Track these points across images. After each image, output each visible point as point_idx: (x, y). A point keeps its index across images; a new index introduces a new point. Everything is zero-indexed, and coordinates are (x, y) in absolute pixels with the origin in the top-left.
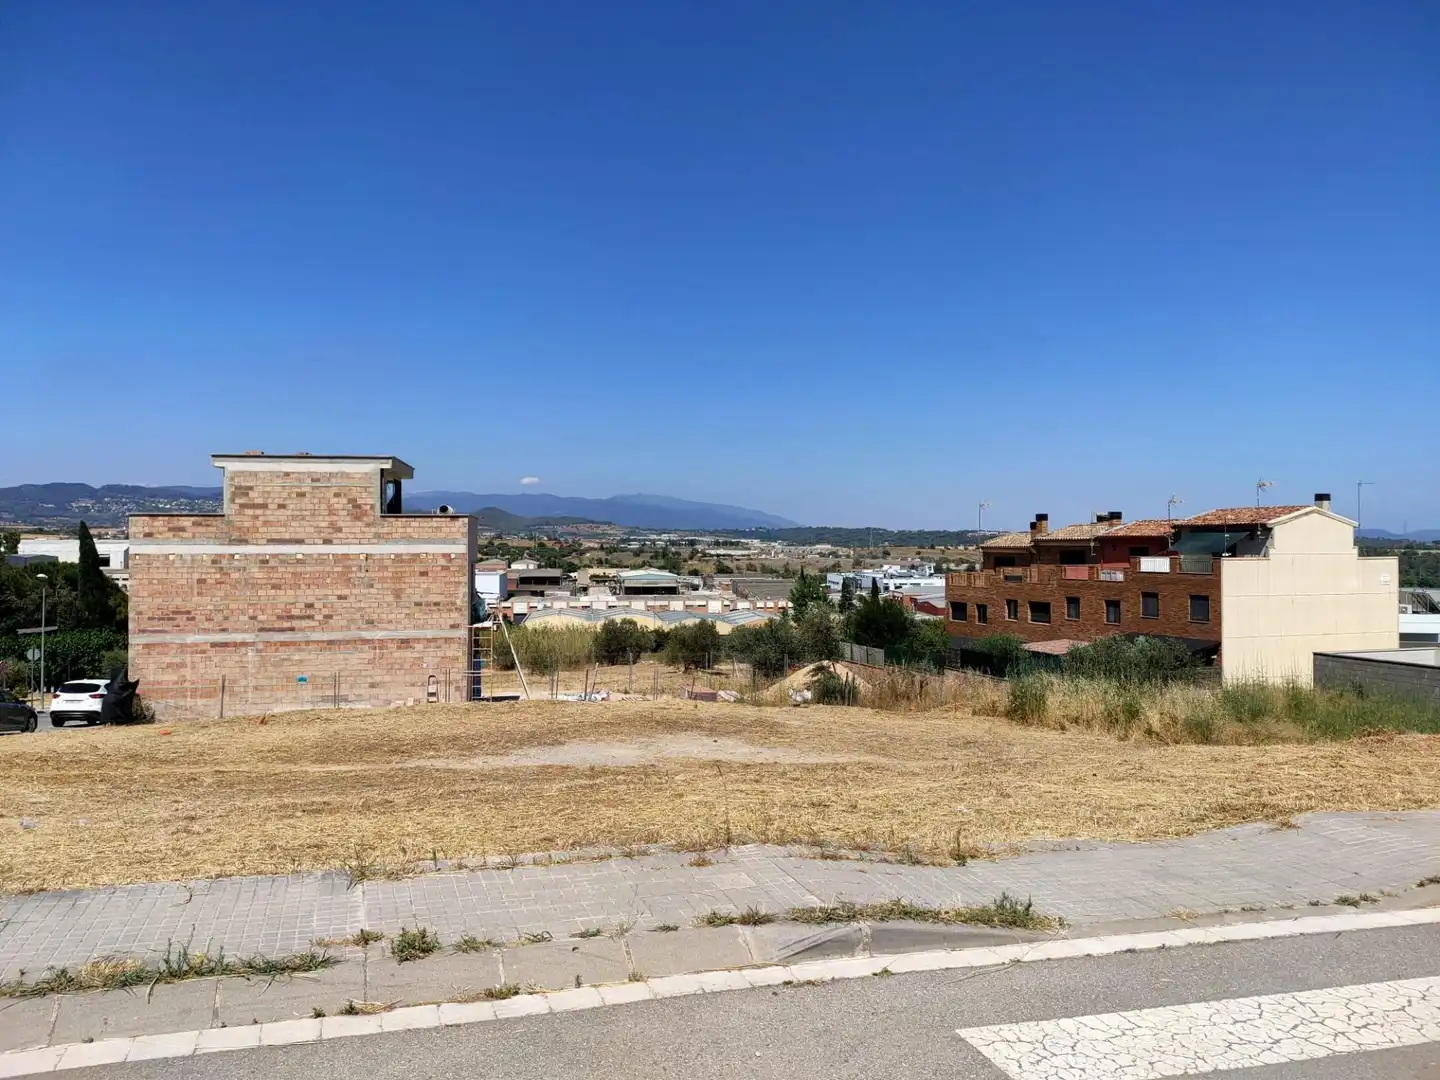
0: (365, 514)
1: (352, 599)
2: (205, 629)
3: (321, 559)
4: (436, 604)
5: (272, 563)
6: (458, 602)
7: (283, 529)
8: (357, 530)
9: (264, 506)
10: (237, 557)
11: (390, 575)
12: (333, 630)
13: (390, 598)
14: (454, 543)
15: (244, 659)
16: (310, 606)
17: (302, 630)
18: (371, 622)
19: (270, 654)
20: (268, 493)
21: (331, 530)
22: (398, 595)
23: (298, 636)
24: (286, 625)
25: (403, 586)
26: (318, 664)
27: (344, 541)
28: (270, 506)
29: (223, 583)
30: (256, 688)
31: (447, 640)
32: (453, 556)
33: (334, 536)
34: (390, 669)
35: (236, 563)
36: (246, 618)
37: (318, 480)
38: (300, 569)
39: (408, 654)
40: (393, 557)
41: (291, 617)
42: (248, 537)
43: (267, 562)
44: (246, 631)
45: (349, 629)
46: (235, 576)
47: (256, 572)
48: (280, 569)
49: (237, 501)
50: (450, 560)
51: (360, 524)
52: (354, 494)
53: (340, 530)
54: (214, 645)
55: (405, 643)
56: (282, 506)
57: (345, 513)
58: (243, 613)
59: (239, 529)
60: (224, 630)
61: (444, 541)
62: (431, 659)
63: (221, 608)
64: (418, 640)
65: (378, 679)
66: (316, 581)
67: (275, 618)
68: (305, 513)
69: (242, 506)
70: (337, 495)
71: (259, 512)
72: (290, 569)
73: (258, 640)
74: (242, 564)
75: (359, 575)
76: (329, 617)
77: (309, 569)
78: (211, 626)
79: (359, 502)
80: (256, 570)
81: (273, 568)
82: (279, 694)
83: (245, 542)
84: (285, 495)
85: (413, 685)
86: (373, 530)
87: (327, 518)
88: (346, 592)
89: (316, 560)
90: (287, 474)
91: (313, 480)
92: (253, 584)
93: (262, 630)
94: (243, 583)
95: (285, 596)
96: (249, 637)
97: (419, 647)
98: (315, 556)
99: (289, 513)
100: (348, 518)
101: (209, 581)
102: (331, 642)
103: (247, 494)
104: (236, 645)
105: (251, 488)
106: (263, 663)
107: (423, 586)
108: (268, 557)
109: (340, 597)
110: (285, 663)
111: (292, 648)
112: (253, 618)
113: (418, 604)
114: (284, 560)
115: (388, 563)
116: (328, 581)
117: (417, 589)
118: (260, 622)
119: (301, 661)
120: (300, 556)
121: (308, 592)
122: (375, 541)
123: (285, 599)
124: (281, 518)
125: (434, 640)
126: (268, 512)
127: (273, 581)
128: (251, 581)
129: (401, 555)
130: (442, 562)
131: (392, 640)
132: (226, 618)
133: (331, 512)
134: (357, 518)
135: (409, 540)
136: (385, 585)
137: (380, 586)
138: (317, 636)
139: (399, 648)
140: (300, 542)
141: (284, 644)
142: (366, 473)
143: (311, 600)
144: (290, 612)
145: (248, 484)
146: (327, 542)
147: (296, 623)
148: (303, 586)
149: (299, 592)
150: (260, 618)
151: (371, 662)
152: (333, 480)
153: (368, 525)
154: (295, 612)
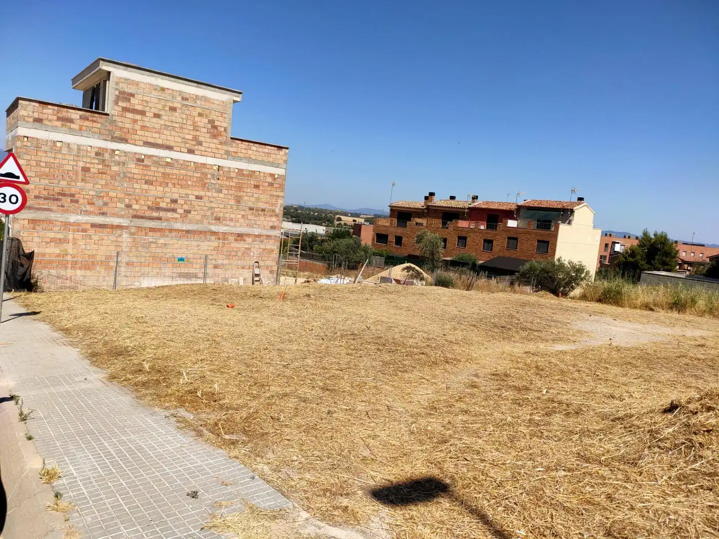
0: (220, 134)
1: (205, 199)
2: (86, 211)
3: (185, 165)
4: (263, 210)
5: (146, 162)
6: (277, 211)
7: (157, 135)
8: (213, 146)
9: (143, 113)
10: (117, 152)
11: (234, 184)
12: (190, 222)
13: (232, 202)
14: (278, 167)
15: (119, 239)
16: (174, 201)
17: (168, 220)
18: (218, 219)
19: (140, 237)
20: (147, 102)
21: (194, 143)
22: (238, 200)
23: (164, 225)
24: (155, 214)
25: (242, 194)
26: (178, 247)
27: (203, 153)
28: (148, 114)
29: (105, 173)
30: (127, 264)
31: (268, 237)
32: (276, 176)
33: (196, 147)
34: (229, 256)
35: (117, 158)
36: (123, 206)
37: (186, 99)
38: (168, 170)
39: (241, 245)
40: (236, 171)
41: (159, 209)
42: (128, 136)
43: (143, 161)
44: (122, 217)
45: (202, 222)
46: (115, 168)
47: (132, 167)
48: (153, 169)
49: (120, 104)
50: (275, 179)
51: (215, 141)
52: (213, 116)
53: (200, 144)
54: (93, 225)
55: (240, 237)
56: (157, 116)
57: (205, 130)
58: (121, 200)
59: (121, 128)
60: (103, 214)
61: (272, 164)
62: (257, 249)
63: (102, 195)
64: (248, 235)
65: (220, 262)
66: (181, 182)
67: (146, 208)
68: (175, 125)
69: (125, 109)
70: (200, 115)
71: (138, 117)
72: (161, 170)
73: (132, 224)
74: (123, 159)
75: (213, 181)
76: (188, 212)
77: (175, 171)
78: (92, 209)
79: (217, 123)
80: (134, 166)
81: (147, 166)
82: (146, 269)
83: (124, 140)
84: (160, 106)
85: (243, 268)
86: (225, 148)
87: (192, 133)
88: (202, 193)
89: (181, 165)
90: (163, 89)
91: (183, 99)
92: (130, 178)
93: (135, 217)
94: (122, 175)
95: (156, 191)
96: (124, 222)
97: (249, 240)
98: (181, 162)
99: (162, 122)
100: (208, 135)
101: (92, 170)
102: (188, 232)
103: (129, 100)
104: (112, 227)
105: (133, 95)
106: (135, 244)
107: (256, 195)
108: (143, 157)
109: (198, 197)
110: (153, 245)
111: (158, 234)
112: (129, 206)
113: (251, 209)
114: (158, 162)
115: (233, 175)
116: (189, 183)
117: (250, 198)
118: (134, 210)
119: (165, 245)
120: (169, 160)
121: (174, 190)
122: (225, 156)
123: (155, 193)
124: (157, 126)
125: (259, 236)
126: (146, 119)
127: (147, 178)
128: (129, 175)
129: (242, 170)
130: (269, 180)
131: (231, 233)
132: (106, 204)
133: (196, 128)
134: (214, 136)
135: (249, 160)
136: (231, 192)
137: (226, 192)
138: (178, 226)
139: (236, 240)
140: (170, 148)
141: (152, 230)
142: (223, 102)
143: (175, 196)
144: (158, 204)
145: (130, 91)
146: (191, 151)
147: (162, 214)
148: (170, 185)
149: (167, 189)
150: (135, 207)
151: (216, 249)
152: (198, 102)
153: (221, 143)
154: (163, 205)
